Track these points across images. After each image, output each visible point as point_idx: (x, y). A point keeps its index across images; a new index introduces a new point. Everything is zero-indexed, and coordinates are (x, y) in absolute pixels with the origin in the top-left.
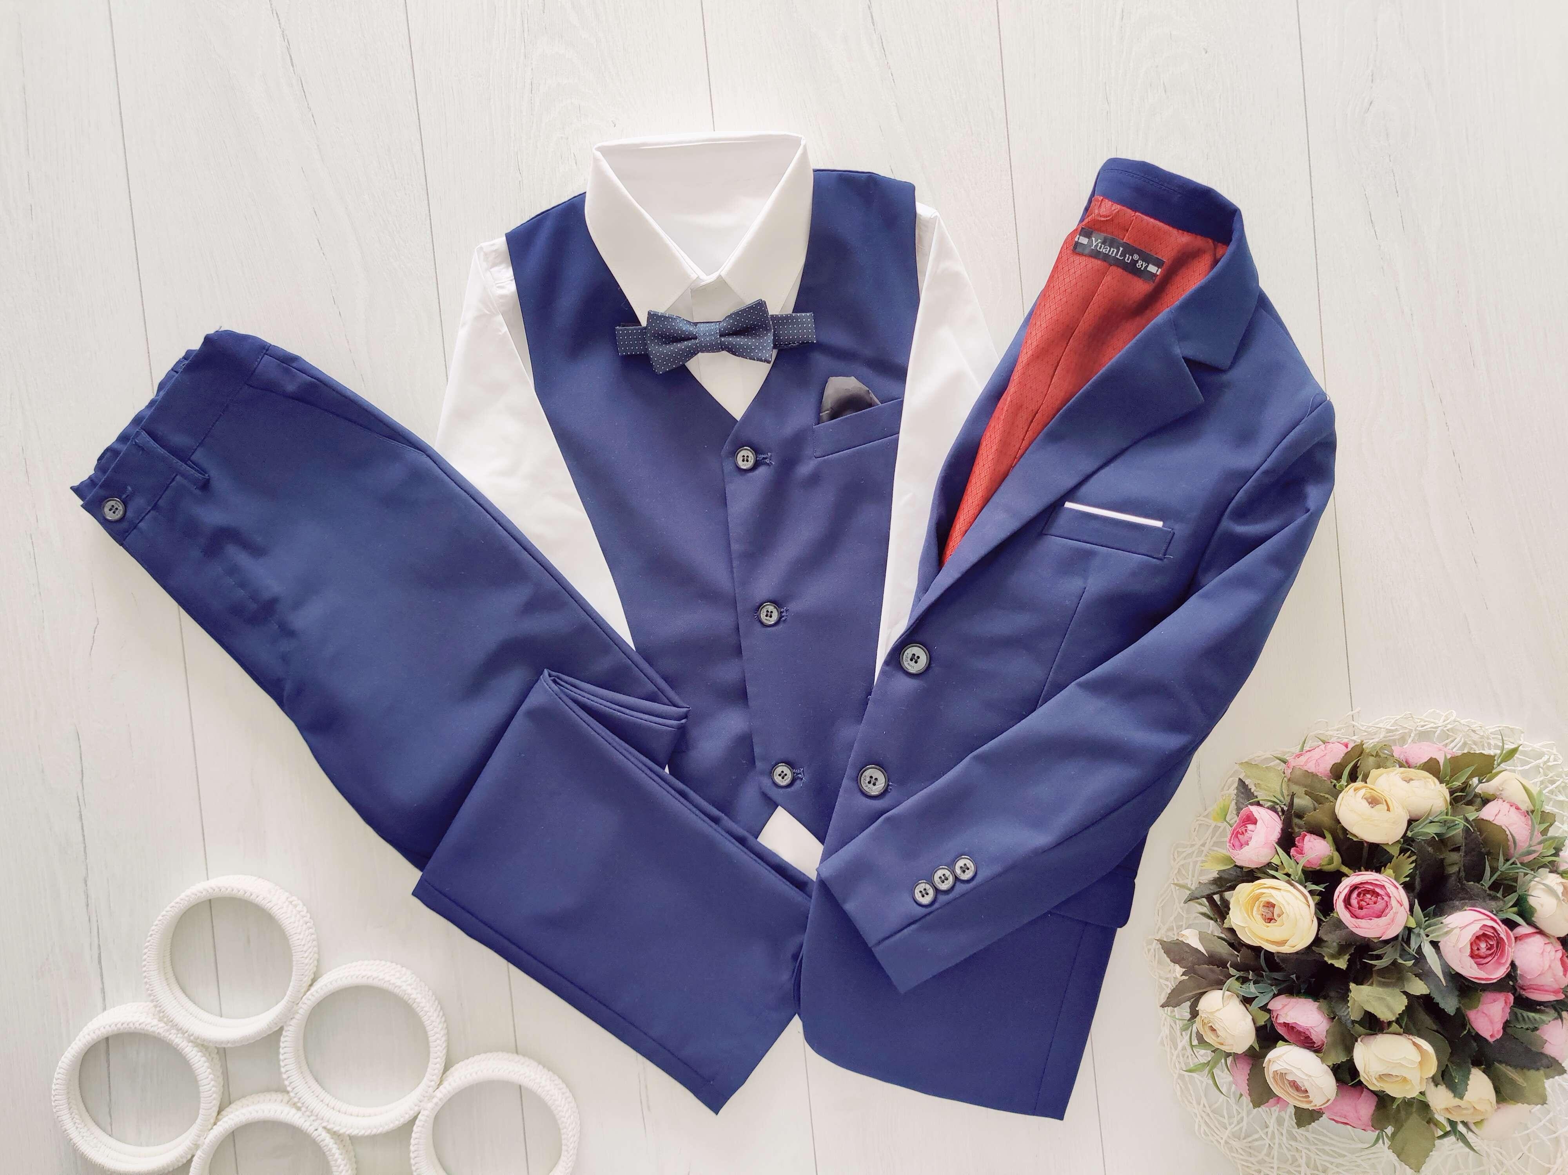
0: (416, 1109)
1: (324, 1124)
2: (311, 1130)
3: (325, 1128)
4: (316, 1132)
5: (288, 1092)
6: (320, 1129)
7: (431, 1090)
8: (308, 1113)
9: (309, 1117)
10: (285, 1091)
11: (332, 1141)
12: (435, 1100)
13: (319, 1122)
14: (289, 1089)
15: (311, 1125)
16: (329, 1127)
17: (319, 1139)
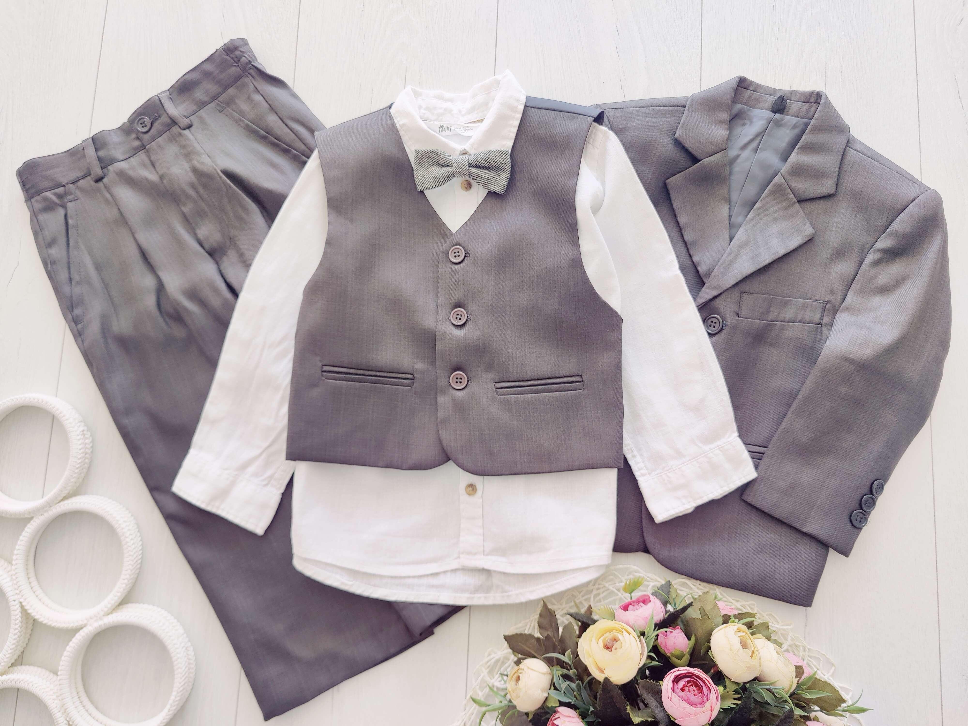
0: (85, 622)
1: (22, 600)
2: (11, 599)
3: (21, 603)
4: (13, 602)
5: (12, 565)
6: (17, 602)
7: (102, 613)
8: (16, 587)
9: (15, 589)
10: (10, 563)
11: (20, 614)
12: (101, 623)
13: (19, 596)
14: (14, 562)
15: (13, 595)
16: (23, 604)
17: (12, 608)
